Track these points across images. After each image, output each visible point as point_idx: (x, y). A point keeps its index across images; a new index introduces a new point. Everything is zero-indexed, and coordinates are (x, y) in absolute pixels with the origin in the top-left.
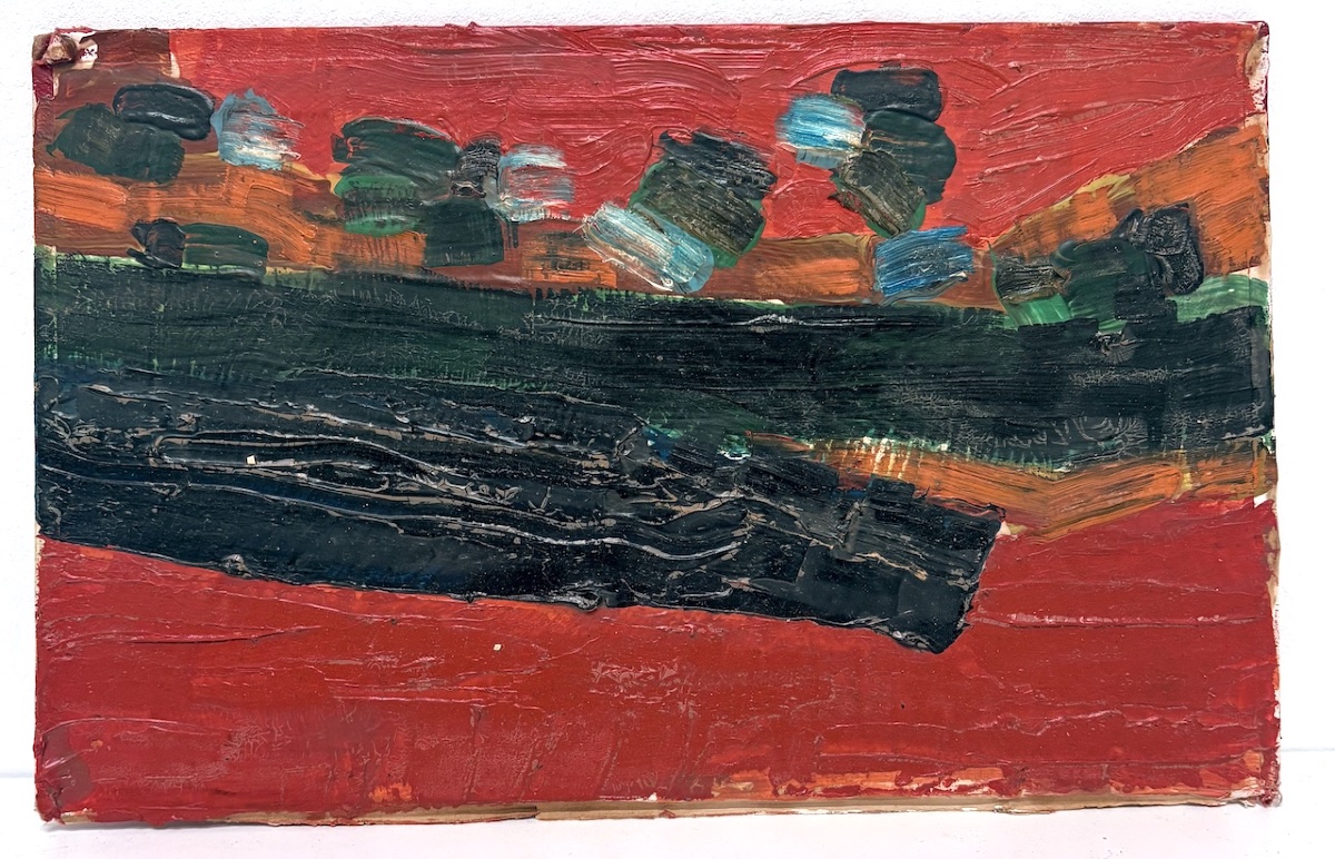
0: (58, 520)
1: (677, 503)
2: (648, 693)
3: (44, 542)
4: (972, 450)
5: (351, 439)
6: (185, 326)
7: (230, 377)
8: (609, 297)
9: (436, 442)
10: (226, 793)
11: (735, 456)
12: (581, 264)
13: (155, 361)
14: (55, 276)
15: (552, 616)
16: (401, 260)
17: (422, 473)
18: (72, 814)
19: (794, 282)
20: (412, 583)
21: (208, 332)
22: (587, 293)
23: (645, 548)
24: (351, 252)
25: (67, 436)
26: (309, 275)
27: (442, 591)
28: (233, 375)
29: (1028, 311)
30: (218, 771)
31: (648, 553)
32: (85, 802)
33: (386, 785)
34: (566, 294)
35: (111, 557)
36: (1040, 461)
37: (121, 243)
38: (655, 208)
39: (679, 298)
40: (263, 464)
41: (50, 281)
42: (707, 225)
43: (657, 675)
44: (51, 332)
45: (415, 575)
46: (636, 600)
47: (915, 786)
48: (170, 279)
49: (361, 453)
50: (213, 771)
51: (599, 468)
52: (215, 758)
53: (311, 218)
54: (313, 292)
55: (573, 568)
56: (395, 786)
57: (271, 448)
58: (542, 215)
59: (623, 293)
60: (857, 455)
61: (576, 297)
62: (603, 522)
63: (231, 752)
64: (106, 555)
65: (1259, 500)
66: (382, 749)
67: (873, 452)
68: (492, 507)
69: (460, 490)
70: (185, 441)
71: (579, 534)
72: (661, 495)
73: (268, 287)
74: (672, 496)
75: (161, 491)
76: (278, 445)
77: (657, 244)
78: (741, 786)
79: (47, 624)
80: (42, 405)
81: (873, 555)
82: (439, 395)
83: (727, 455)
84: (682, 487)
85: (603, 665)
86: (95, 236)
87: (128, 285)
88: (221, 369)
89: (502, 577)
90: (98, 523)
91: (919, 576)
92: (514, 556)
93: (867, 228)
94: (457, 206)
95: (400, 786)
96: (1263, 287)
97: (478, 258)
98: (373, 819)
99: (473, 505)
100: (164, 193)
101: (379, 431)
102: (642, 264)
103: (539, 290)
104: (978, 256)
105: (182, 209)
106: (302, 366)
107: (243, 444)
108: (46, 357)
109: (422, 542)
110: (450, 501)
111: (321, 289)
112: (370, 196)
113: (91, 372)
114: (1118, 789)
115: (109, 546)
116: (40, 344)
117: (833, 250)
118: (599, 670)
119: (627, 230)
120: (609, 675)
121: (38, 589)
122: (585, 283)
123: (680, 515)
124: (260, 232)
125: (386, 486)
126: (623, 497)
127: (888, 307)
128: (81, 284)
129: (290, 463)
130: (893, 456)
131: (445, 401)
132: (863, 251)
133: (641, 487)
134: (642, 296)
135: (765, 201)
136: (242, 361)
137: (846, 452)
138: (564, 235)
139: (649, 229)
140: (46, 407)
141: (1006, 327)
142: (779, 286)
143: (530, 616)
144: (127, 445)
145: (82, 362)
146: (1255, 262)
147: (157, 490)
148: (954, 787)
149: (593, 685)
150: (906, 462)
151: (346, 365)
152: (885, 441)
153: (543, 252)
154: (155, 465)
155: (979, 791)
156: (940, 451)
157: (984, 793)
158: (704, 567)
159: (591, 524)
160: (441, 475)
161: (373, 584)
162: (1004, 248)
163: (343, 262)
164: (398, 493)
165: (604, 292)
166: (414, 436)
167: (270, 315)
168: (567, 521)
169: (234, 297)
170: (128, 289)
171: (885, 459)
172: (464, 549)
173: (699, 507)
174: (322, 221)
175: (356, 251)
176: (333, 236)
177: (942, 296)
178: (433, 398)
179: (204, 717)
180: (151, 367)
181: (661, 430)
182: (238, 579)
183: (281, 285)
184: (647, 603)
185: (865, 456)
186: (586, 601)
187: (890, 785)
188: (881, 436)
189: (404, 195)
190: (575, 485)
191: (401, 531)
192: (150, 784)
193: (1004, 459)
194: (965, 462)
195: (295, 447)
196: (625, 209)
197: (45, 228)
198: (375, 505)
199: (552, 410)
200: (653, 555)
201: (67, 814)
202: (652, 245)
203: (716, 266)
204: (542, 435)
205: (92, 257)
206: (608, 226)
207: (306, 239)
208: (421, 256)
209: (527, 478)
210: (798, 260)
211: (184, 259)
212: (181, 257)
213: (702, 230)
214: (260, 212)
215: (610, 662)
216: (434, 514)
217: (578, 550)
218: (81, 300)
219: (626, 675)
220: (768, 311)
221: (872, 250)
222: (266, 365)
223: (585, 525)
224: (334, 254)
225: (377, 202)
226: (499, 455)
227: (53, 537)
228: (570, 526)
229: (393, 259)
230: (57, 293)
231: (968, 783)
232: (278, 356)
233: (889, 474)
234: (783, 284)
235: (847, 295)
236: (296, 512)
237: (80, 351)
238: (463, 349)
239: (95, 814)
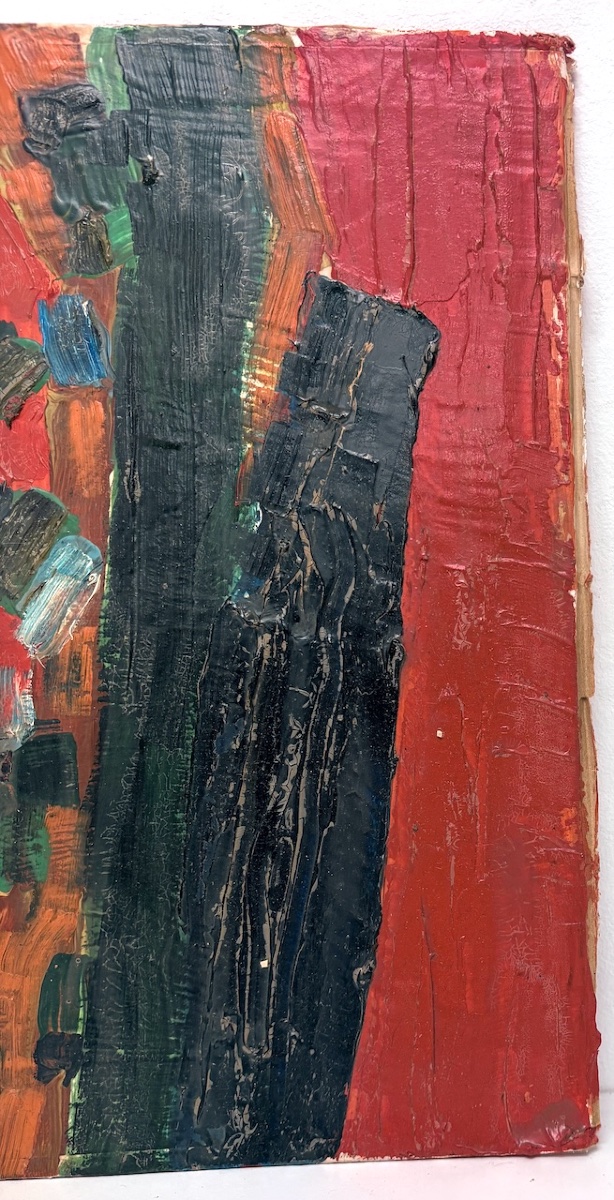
0: (322, 1141)
1: (304, 571)
2: (481, 598)
3: (342, 1154)
4: (253, 300)
5: (244, 873)
6: (137, 1029)
7: (186, 985)
8: (106, 634)
9: (246, 795)
10: (571, 976)
11: (258, 516)
12: (76, 660)
13: (172, 1056)
14: (89, 1155)
15: (411, 686)
16: (73, 829)
17: (276, 807)
18: (591, 1117)
19: (93, 461)
20: (380, 813)
21: (143, 1007)
22: (103, 653)
23: (347, 600)
24: (66, 875)
25: (242, 1135)
26: (88, 915)
27: (387, 786)
28: (184, 983)
29: (121, 245)
30: (552, 985)
31: (352, 597)
32: (580, 1105)
33: (562, 832)
34: (103, 674)
35: (356, 1090)
36: (263, 240)
37: (57, 1092)
38: (21, 592)
39: (107, 568)
40: (268, 955)
41: (94, 1159)
42: (38, 542)
43: (463, 590)
44: (142, 1156)
45: (373, 810)
46: (395, 609)
47: (560, 358)
48: (92, 1045)
49: (257, 864)
50: (550, 987)
51: (271, 642)
52: (539, 987)
53: (32, 914)
54: (104, 911)
55: (366, 667)
56: (563, 822)
57: (252, 946)
58: (29, 697)
59: (102, 621)
60: (257, 404)
61: (107, 665)
62: (322, 639)
63: (534, 972)
64: (354, 1094)
65: (298, 42)
66: (531, 836)
67: (254, 389)
68: (309, 741)
69: (293, 772)
70: (247, 1025)
71: (333, 662)
72: (297, 585)
73: (101, 952)
74: (297, 575)
75: (294, 1046)
76: (249, 939)
77: (56, 589)
78: (562, 514)
79: (418, 1147)
80: (214, 1161)
81: (351, 391)
82: (202, 792)
83: (258, 524)
84: (290, 566)
85: (455, 638)
86: (50, 1119)
87: (98, 1085)
88: (179, 995)
89: (375, 731)
90: (325, 1103)
91: (370, 350)
92: (355, 721)
93: (41, 393)
94: (19, 777)
95: (564, 819)
96: (98, 30)
97: (69, 757)
98: (594, 843)
99: (307, 759)
100: (8, 1054)
101: (237, 847)
102: (75, 603)
103: (100, 700)
104: (67, 291)
105: (24, 1037)
106: (176, 920)
107: (249, 972)
108: (167, 1160)
109: (340, 806)
110: (303, 780)
111: (101, 903)
112: (10, 859)
113: (181, 1115)
114: (560, 179)
115: (346, 1093)
116: (154, 1167)
117: (63, 426)
118: (460, 642)
119: (42, 617)
120: (465, 633)
121: (387, 1158)
122: (94, 656)
123: (315, 568)
124: (47, 961)
125: (289, 839)
126: (298, 620)
127: (117, 374)
128: (97, 1129)
129: (266, 928)
130: (258, 372)
131: (208, 787)
132: (63, 396)
133: (288, 604)
134: (105, 603)
135: (14, 487)
136: (171, 974)
137: (255, 415)
138: (47, 676)
139: (41, 596)
140: (215, 1158)
141: (135, 266)
142: (97, 474)
143: (411, 705)
144: (251, 1080)
145: (173, 1125)
146: (75, 37)
147: (292, 1050)
148: (559, 323)
149: (474, 647)
150: (264, 360)
151: (173, 880)
152: (244, 379)
153: (63, 695)
154: (270, 1052)
155: (563, 300)
156: (254, 329)
157: (565, 296)
158: (364, 546)
159: (324, 650)
160: (278, 789)
161: (381, 850)
162: (59, 266)
163: (77, 883)
164: (296, 829)
165: (102, 639)
166: (242, 815)
167: (127, 950)
168: (321, 672)
169: (109, 983)
170: (102, 1084)
171: (261, 379)
172: (349, 767)
173: (307, 550)
174: (36, 903)
175: (65, 871)
176: (51, 893)
177: (107, 323)
178: (204, 798)
179: (502, 1000)
180: (175, 1059)
181: (234, 585)
182: (375, 972)
183: (98, 940)
184: (398, 599)
185: (258, 396)
186: (396, 654)
187: (559, 380)
188: (240, 383)
189: (10, 827)
190: (288, 665)
191: (332, 824)
192: (564, 1046)
193: (261, 271)
194: (264, 307)
195: (252, 923)
196: (23, 618)
197: (40, 1168)
198: (306, 850)
199: (215, 687)
200: (353, 593)
201: (591, 1121)
202: (57, 593)
203: (77, 533)
204: (240, 696)
205: (71, 1121)
206: (38, 635)
207: (54, 918)
208: (69, 811)
209: (280, 709)
210: (71, 457)
211: (71, 1032)
212: (70, 1036)
213: (42, 547)
214: (28, 962)
215: (452, 631)
216: (315, 796)
217: (349, 663)
218: (113, 1129)
219: (464, 617)
220: (119, 484)
221: (62, 388)
222: (173, 953)
223: (325, 656)
224: (68, 891)
225: (17, 852)
226: (259, 736)
227: (337, 1145)
228: (326, 669)
229: (72, 836)
230: (105, 1151)
231: (556, 311)
232: (164, 943)
233: (275, 376)
234: (95, 471)
235: (106, 410)
236: (313, 921)
237: (162, 1127)
238: (157, 771)
239: (591, 1096)
